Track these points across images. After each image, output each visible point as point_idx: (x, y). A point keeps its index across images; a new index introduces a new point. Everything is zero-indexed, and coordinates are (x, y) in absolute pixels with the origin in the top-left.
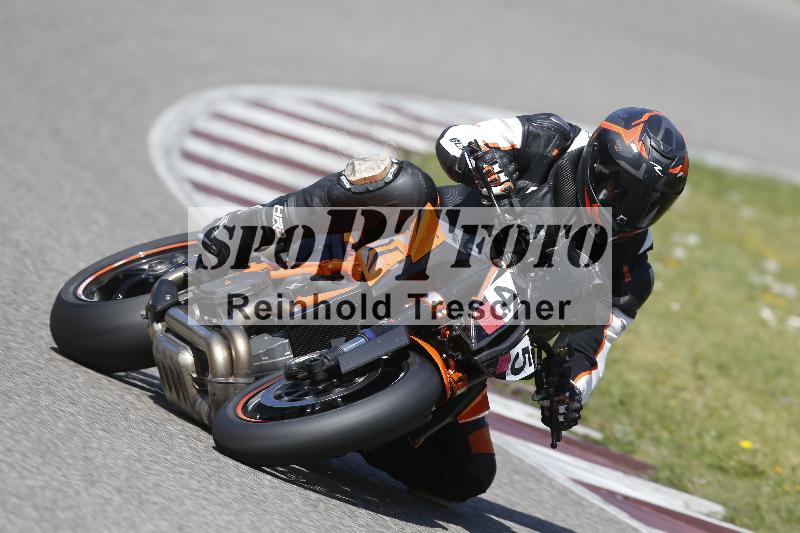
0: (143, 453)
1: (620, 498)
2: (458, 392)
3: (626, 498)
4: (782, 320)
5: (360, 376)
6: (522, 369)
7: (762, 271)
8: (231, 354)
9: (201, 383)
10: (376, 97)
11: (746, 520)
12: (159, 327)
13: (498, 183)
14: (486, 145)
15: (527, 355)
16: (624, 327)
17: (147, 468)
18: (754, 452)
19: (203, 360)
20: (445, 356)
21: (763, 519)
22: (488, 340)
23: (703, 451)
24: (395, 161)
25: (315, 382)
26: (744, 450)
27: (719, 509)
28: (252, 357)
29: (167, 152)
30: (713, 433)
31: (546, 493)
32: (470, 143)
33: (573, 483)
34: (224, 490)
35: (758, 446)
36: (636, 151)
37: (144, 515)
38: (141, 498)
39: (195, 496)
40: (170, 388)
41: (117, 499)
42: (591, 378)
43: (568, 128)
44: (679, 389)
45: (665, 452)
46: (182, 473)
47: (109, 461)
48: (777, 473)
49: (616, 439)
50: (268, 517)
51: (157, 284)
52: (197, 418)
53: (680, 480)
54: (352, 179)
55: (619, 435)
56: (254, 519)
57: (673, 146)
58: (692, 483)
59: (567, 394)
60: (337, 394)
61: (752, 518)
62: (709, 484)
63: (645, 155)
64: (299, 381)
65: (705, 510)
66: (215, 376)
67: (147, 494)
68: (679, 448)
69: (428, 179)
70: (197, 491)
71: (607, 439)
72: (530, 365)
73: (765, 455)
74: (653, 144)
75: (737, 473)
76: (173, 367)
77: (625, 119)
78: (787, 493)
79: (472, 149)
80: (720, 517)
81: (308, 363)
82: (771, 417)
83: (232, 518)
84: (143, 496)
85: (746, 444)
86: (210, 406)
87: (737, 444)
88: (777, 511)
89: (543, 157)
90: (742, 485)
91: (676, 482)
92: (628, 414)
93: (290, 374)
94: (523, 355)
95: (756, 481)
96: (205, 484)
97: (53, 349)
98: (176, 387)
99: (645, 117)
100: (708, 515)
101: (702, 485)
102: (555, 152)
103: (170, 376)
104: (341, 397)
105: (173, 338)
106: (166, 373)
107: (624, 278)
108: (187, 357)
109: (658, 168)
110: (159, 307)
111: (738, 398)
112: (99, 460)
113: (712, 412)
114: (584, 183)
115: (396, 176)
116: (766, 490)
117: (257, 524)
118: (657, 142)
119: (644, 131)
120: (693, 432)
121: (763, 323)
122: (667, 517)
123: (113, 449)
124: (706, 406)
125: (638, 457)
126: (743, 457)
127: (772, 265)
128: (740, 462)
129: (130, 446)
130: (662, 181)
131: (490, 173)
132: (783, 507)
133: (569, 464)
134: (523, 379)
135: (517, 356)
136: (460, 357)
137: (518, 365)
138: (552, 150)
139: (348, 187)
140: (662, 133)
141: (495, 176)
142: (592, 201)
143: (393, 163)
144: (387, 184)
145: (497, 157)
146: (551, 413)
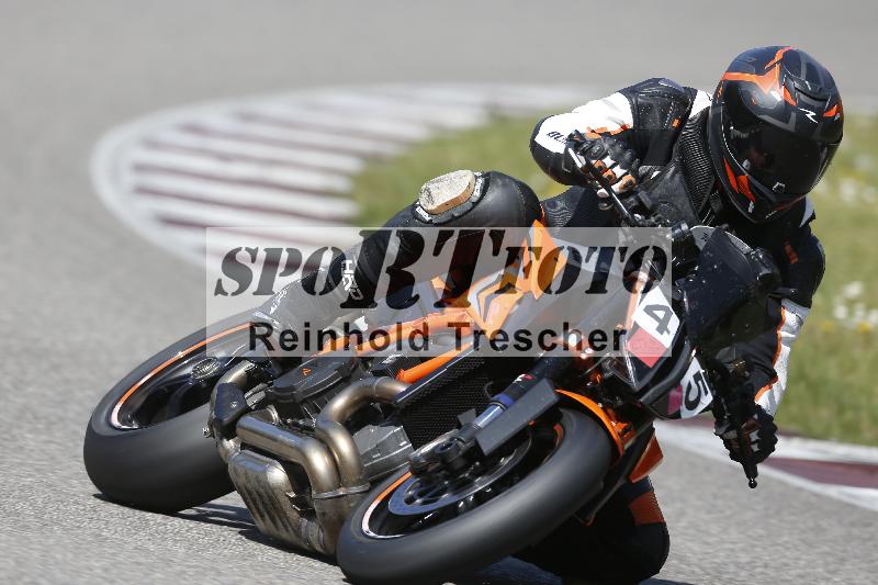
2: (626, 446)
5: (506, 456)
6: (697, 401)
8: (334, 460)
9: (303, 502)
12: (230, 444)
13: (614, 179)
14: (594, 131)
15: (700, 382)
16: (801, 322)
19: (299, 475)
20: (601, 404)
22: (651, 375)
24: (478, 174)
25: (452, 474)
28: (361, 457)
32: (571, 136)
36: (779, 99)
40: (262, 516)
42: (773, 392)
43: (683, 90)
51: (215, 391)
52: (305, 546)
54: (431, 207)
57: (821, 90)
59: (756, 416)
60: (481, 484)
63: (792, 102)
64: (432, 476)
66: (320, 491)
69: (525, 189)
72: (706, 393)
74: (797, 85)
76: (261, 490)
77: (753, 64)
79: (576, 141)
81: (438, 451)
89: (663, 131)
93: (418, 470)
94: (697, 383)
97: (96, 496)
98: (268, 513)
99: (779, 56)
102: (676, 123)
103: (259, 502)
104: (490, 486)
105: (253, 454)
107: (789, 260)
108: (278, 475)
109: (811, 115)
110: (226, 420)
114: (722, 152)
115: (484, 191)
118: (802, 83)
119: (782, 72)
130: (818, 130)
131: (603, 169)
134: (703, 411)
135: (690, 386)
136: (620, 402)
137: (692, 398)
138: (672, 121)
139: (428, 219)
140: (804, 71)
141: (609, 172)
142: (737, 173)
143: (476, 177)
144: (475, 204)
145: (606, 146)
146: (740, 444)
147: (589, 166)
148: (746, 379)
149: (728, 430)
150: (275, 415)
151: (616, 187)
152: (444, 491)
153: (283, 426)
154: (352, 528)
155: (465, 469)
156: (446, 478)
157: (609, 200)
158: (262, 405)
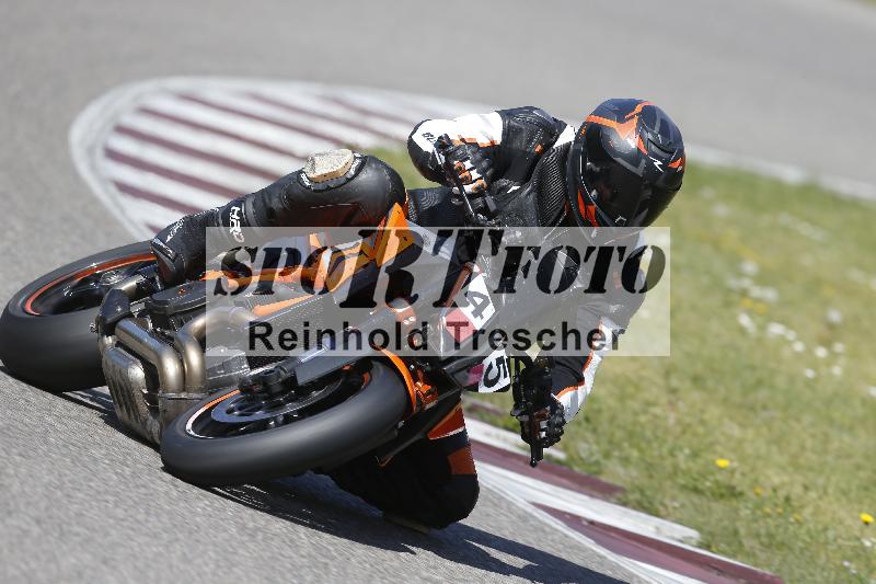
0: (65, 479)
1: (585, 523)
2: (428, 407)
3: (592, 523)
4: (762, 328)
5: (317, 390)
6: (496, 381)
7: (740, 275)
8: (183, 368)
9: (152, 399)
10: (317, 89)
11: (723, 546)
12: (109, 340)
13: (469, 181)
14: (463, 140)
15: (501, 366)
17: (68, 496)
18: (732, 472)
19: (154, 374)
20: (412, 367)
21: (740, 544)
23: (676, 470)
24: (357, 155)
25: (270, 396)
26: (721, 469)
27: (693, 533)
28: (206, 370)
29: (90, 151)
30: (687, 451)
31: (503, 518)
32: (440, 138)
33: (533, 507)
34: (153, 519)
35: (735, 464)
36: (634, 146)
37: (65, 548)
38: (61, 529)
39: (122, 526)
40: (121, 406)
41: (36, 530)
42: (577, 394)
43: (552, 122)
44: (649, 404)
45: (634, 473)
46: (107, 501)
47: (27, 489)
48: (757, 494)
49: (581, 459)
50: (201, 548)
51: (107, 295)
52: (148, 437)
53: (651, 503)
54: (312, 175)
55: (583, 455)
56: (186, 550)
57: (670, 143)
58: (666, 507)
59: (548, 408)
60: (290, 408)
61: (729, 544)
62: (683, 506)
63: (643, 150)
64: (254, 395)
65: (677, 536)
66: (166, 391)
67: (69, 524)
68: (650, 468)
70: (123, 520)
71: (571, 458)
72: (505, 376)
73: (743, 474)
74: (650, 136)
75: (713, 494)
76: (123, 383)
77: (615, 112)
78: (769, 515)
79: (443, 144)
80: (694, 542)
81: (264, 375)
82: (750, 433)
83: (161, 549)
84: (65, 527)
85: (723, 463)
86: (161, 424)
87: (713, 462)
88: (758, 536)
89: (525, 153)
90: (719, 508)
91: (646, 504)
92: (594, 431)
93: (246, 387)
94: (498, 365)
95: (734, 502)
96: (130, 512)
98: (126, 403)
99: (638, 109)
100: (681, 541)
101: (675, 508)
102: (539, 148)
103: (120, 393)
104: (298, 412)
105: (123, 351)
106: (116, 391)
108: (137, 372)
109: (657, 163)
110: (109, 320)
111: (713, 412)
112: (16, 488)
113: (686, 428)
114: (576, 182)
115: (359, 170)
116: (745, 513)
117: (190, 556)
118: (655, 135)
119: (640, 123)
120: (665, 450)
121: (742, 331)
122: (635, 543)
123: (31, 476)
124: (679, 422)
125: (604, 478)
126: (719, 477)
127: (750, 267)
128: (716, 482)
129: (50, 472)
130: (662, 177)
131: (462, 170)
132: (763, 531)
133: (530, 487)
134: (499, 391)
135: (490, 366)
136: (428, 368)
137: (492, 376)
138: (535, 147)
139: (308, 184)
140: (658, 124)
141: (467, 174)
142: (587, 202)
143: (355, 158)
144: (349, 180)
145: (469, 152)
146: (530, 428)
147: (448, 165)
148: (547, 374)
149: (521, 415)
150: (150, 325)
151: (468, 188)
152: (259, 409)
153: (153, 334)
154: (178, 424)
155: (282, 393)
156: (265, 399)
157: (460, 197)
158: (142, 314)
